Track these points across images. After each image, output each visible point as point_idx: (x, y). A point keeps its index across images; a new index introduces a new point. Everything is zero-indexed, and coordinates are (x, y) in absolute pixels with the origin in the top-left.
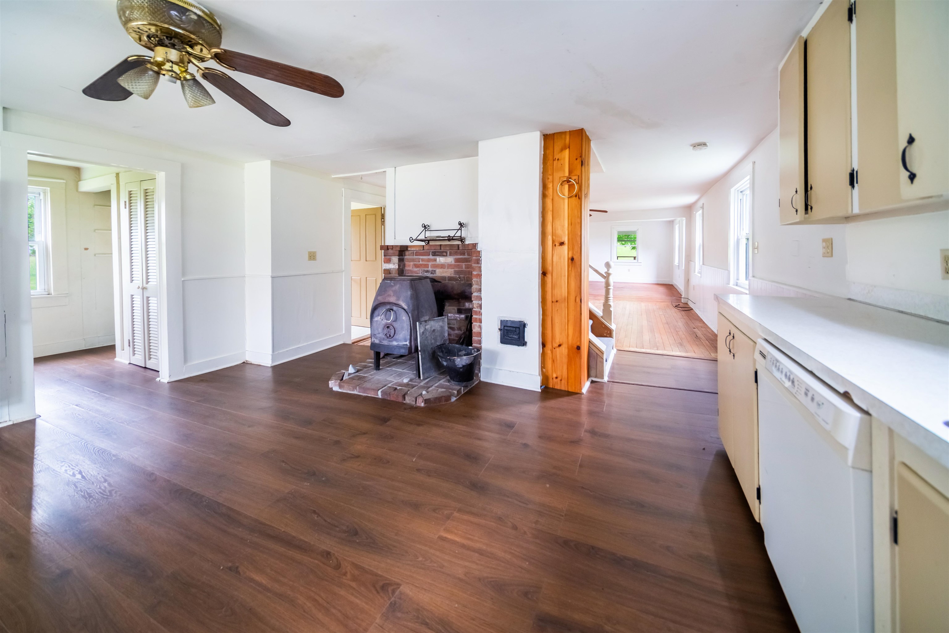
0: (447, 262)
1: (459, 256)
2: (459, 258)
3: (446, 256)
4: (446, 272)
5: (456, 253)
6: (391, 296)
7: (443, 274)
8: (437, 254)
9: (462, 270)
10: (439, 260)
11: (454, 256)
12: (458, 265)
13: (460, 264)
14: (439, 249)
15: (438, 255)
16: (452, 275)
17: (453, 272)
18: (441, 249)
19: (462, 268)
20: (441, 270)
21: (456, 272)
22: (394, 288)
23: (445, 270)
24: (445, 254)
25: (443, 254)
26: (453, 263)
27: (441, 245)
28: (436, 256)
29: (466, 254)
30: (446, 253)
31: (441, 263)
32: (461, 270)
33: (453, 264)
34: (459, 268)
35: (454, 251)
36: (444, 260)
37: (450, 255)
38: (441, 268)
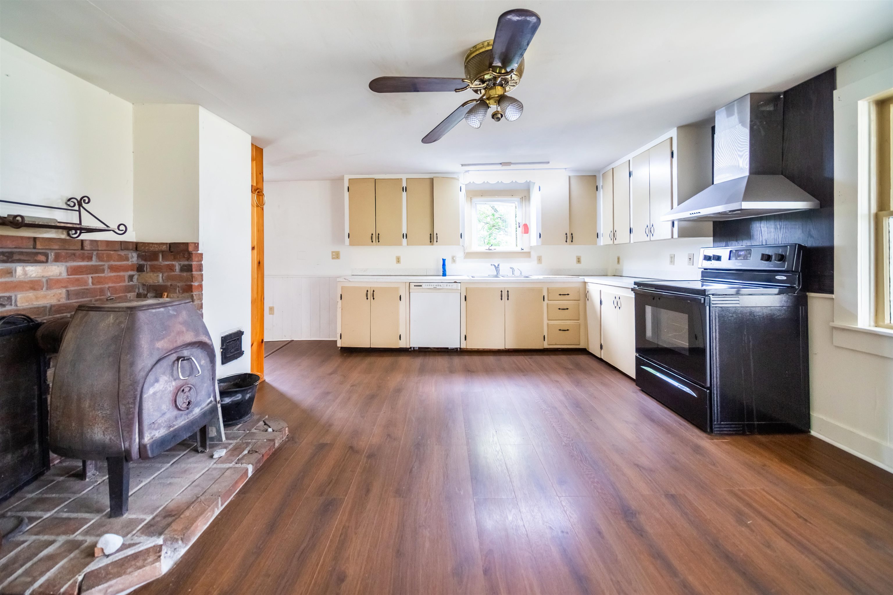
0: (46, 274)
1: (79, 261)
2: (80, 267)
3: (47, 262)
4: (45, 297)
5: (73, 257)
6: (183, 332)
7: (35, 303)
8: (16, 257)
9: (87, 289)
10: (24, 270)
11: (66, 262)
12: (78, 280)
13: (82, 278)
14: (32, 247)
15: (19, 261)
16: (63, 301)
17: (64, 295)
18: (34, 248)
19: (86, 283)
20: (31, 294)
21: (69, 294)
22: (180, 319)
23: (41, 293)
24: (42, 258)
25: (36, 258)
26: (64, 275)
27: (35, 239)
28: (13, 262)
29: (94, 258)
30: (46, 255)
31: (30, 277)
32: (84, 289)
33: (63, 279)
34: (78, 285)
35: (67, 253)
36: (40, 271)
37: (57, 259)
38: (33, 289)
